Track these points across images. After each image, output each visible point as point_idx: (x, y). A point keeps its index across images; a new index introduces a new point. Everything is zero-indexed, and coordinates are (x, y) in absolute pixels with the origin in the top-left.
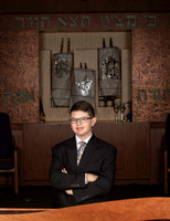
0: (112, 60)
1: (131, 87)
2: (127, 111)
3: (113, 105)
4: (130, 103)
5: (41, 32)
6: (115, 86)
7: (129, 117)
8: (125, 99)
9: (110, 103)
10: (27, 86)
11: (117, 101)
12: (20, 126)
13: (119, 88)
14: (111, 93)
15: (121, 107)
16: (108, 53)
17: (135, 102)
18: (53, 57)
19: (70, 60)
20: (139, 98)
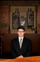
0: (31, 15)
1: (37, 23)
2: (35, 30)
3: (31, 29)
4: (36, 28)
5: (9, 6)
6: (32, 23)
7: (36, 32)
8: (35, 27)
9: (30, 28)
10: (5, 22)
11: (32, 27)
12: (3, 35)
13: (33, 23)
14: (31, 25)
15: (33, 29)
16: (30, 13)
17: (38, 28)
18: (13, 14)
19: (18, 15)
20: (39, 27)
